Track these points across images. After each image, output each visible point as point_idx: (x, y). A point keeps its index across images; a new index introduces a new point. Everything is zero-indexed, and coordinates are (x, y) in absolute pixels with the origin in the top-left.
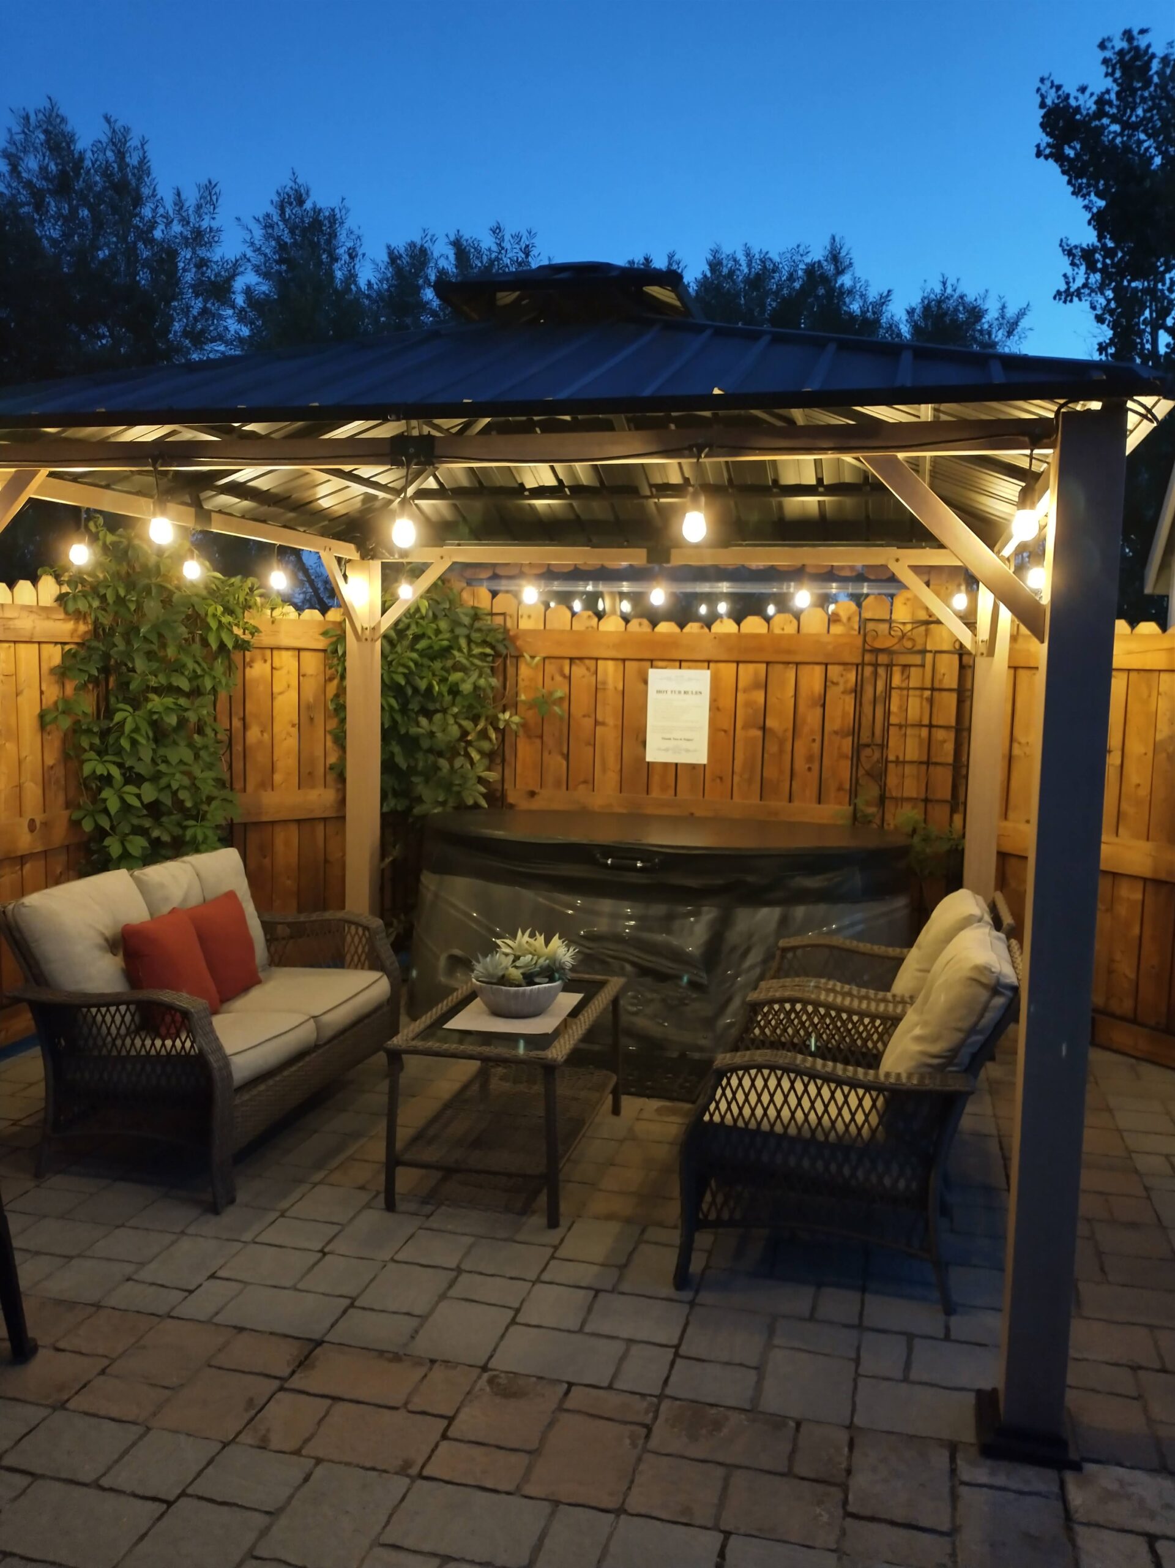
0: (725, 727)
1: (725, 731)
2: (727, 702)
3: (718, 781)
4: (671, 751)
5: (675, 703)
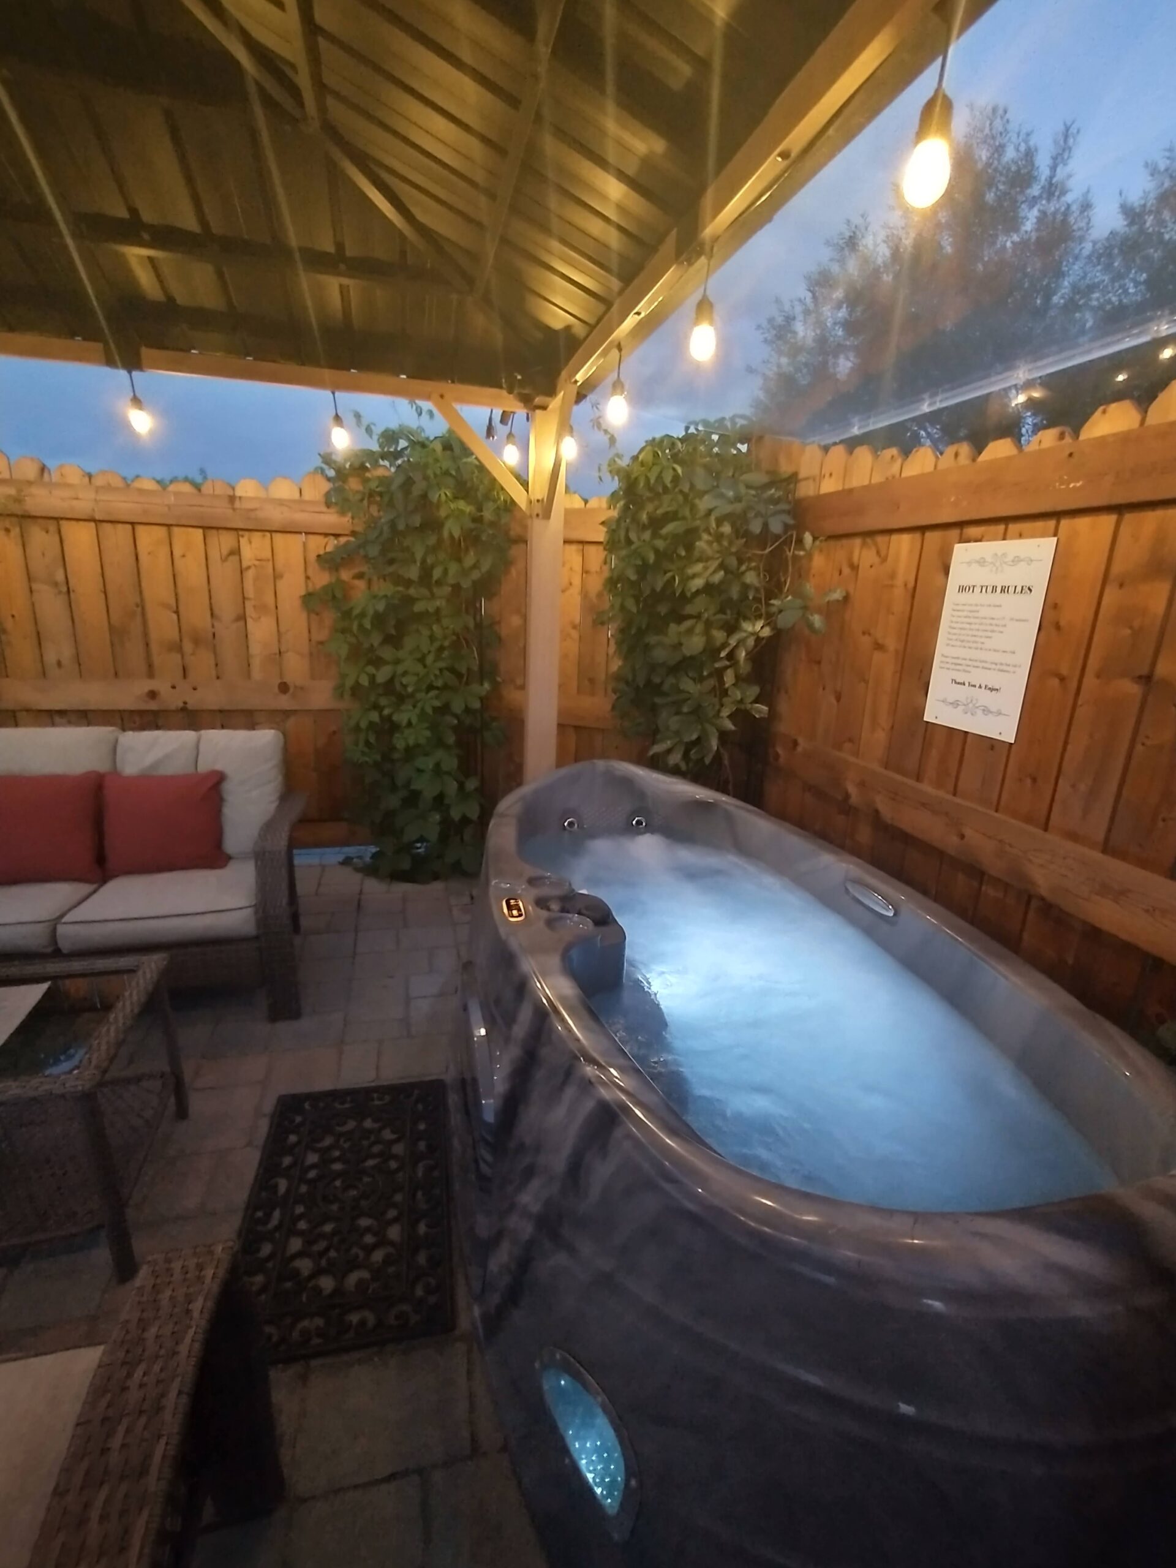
0: (1064, 671)
1: (1062, 679)
2: (1077, 614)
3: (1029, 781)
4: (961, 708)
5: (984, 612)
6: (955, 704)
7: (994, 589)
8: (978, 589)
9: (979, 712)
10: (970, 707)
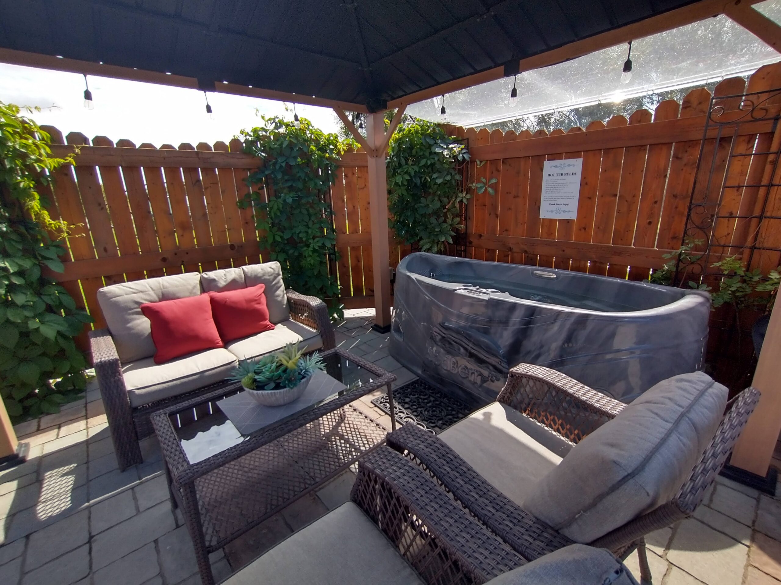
0: (591, 196)
3: (583, 230)
4: (554, 212)
5: (559, 182)
6: (552, 211)
7: (562, 174)
8: (556, 175)
9: (562, 213)
10: (558, 211)
